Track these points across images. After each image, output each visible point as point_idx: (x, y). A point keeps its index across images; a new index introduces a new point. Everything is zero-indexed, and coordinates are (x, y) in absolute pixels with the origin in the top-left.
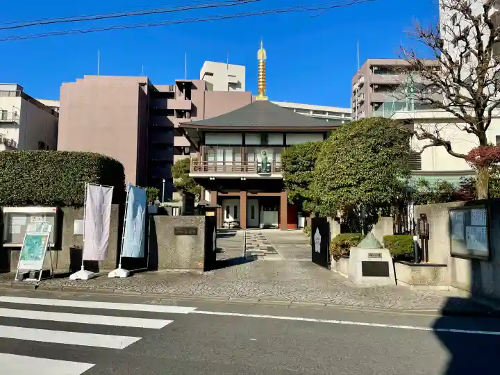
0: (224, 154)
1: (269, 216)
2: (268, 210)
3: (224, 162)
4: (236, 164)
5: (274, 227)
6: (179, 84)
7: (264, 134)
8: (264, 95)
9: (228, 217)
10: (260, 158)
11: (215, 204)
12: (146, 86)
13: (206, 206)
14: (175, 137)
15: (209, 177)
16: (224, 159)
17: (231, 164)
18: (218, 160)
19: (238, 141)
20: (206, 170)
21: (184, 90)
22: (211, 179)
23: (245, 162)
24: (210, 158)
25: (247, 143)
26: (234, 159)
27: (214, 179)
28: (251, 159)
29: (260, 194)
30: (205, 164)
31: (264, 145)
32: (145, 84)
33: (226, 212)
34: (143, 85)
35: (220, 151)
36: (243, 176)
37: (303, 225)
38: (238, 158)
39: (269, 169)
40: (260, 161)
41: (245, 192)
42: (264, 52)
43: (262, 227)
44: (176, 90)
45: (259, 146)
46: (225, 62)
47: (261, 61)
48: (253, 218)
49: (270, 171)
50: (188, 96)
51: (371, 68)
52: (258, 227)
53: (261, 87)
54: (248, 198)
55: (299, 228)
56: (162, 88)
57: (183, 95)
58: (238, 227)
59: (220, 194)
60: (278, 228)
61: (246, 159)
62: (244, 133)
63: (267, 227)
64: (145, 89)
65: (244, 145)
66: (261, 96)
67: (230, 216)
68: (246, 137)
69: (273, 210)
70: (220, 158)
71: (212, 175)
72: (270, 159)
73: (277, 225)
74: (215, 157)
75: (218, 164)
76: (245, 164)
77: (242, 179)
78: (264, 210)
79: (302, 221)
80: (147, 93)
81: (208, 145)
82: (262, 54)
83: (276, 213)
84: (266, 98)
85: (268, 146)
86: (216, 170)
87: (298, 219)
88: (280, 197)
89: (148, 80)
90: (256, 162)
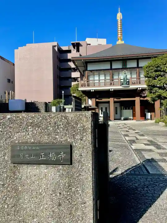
0: (99, 75)
1: (127, 113)
2: (126, 109)
3: (99, 80)
4: (107, 81)
5: (130, 119)
6: (73, 44)
7: (124, 60)
8: (122, 40)
9: (102, 114)
10: (122, 77)
11: (94, 106)
12: (56, 47)
13: (89, 107)
14: (72, 73)
15: (91, 90)
16: (99, 78)
17: (104, 81)
18: (95, 79)
19: (107, 66)
20: (88, 85)
21: (76, 47)
22: (92, 91)
24: (91, 79)
25: (113, 68)
26: (105, 78)
27: (93, 91)
28: (116, 77)
29: (122, 99)
30: (88, 82)
31: (124, 68)
32: (56, 46)
33: (100, 111)
34: (54, 46)
35: (96, 74)
36: (112, 88)
37: (149, 118)
38: (108, 78)
39: (128, 83)
41: (113, 99)
42: (121, 14)
43: (122, 119)
44: (72, 48)
45: (121, 69)
46: (96, 38)
47: (119, 20)
48: (116, 114)
50: (78, 50)
52: (120, 119)
53: (120, 36)
54: (115, 102)
55: (146, 119)
56: (64, 48)
57: (75, 50)
59: (97, 100)
60: (133, 120)
61: (113, 77)
62: (111, 61)
63: (126, 119)
64: (56, 49)
65: (111, 69)
66: (120, 41)
68: (113, 64)
69: (129, 109)
70: (97, 78)
71: (92, 89)
72: (129, 76)
73: (132, 118)
74: (94, 77)
75: (96, 81)
76: (112, 80)
77: (111, 90)
78: (124, 109)
79: (149, 115)
80: (57, 51)
81: (89, 70)
82: (119, 16)
83: (132, 110)
84: (123, 42)
85: (126, 69)
86: (94, 85)
87: (146, 114)
88: (135, 100)
89: (58, 44)
90: (119, 79)
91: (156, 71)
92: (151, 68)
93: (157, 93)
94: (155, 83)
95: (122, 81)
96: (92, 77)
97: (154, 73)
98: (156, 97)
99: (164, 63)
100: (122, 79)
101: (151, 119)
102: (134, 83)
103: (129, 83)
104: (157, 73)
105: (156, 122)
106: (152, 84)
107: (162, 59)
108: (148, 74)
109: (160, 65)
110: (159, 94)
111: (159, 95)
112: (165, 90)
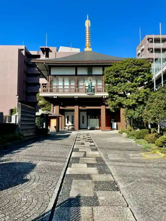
0: (63, 81)
1: (94, 122)
2: (92, 118)
3: (63, 86)
4: (72, 87)
5: (97, 129)
6: (42, 49)
7: (90, 67)
8: (89, 47)
9: (68, 123)
11: (57, 114)
12: (24, 51)
14: (40, 79)
16: (63, 84)
17: (68, 87)
18: (59, 85)
19: (72, 72)
20: (51, 91)
21: (45, 53)
22: (54, 97)
23: (77, 86)
25: (78, 73)
26: (70, 84)
27: (56, 97)
28: (81, 84)
29: (87, 108)
30: (51, 87)
31: (90, 75)
32: (23, 49)
33: (66, 119)
34: (22, 50)
35: (60, 79)
36: (76, 95)
37: (115, 127)
38: (73, 84)
40: (87, 85)
41: (78, 106)
42: (89, 21)
43: (89, 128)
44: (41, 53)
45: (87, 75)
46: (70, 47)
47: (87, 27)
48: (83, 123)
49: (94, 92)
50: (47, 56)
51: (148, 40)
52: (87, 129)
53: (88, 43)
54: (80, 111)
55: (112, 129)
56: (33, 53)
57: (45, 56)
58: (73, 129)
59: (61, 108)
60: (99, 129)
61: (78, 84)
62: (76, 67)
63: (92, 129)
64: (23, 52)
65: (76, 75)
66: (88, 48)
67: (69, 122)
68: (78, 70)
69: (95, 118)
70: (61, 84)
71: (55, 95)
72: (94, 84)
73: (98, 127)
74: (58, 83)
75: (60, 87)
76: (77, 87)
77: (75, 97)
78: (90, 118)
79: (115, 125)
80: (24, 54)
81: (52, 75)
82: (88, 23)
83: (98, 120)
84: (91, 49)
85: (92, 75)
86: (58, 92)
87: (112, 124)
88: (101, 109)
89: (25, 47)
90: (84, 86)
91: (116, 76)
92: (111, 72)
93: (117, 101)
94: (115, 89)
95: (87, 88)
96: (55, 83)
97: (113, 78)
98: (116, 105)
99: (124, 68)
100: (87, 87)
101: (117, 129)
102: (99, 90)
103: (94, 91)
104: (117, 78)
105: (119, 132)
106: (112, 90)
107: (122, 64)
108: (108, 79)
109: (120, 70)
110: (119, 101)
111: (119, 103)
112: (126, 98)
